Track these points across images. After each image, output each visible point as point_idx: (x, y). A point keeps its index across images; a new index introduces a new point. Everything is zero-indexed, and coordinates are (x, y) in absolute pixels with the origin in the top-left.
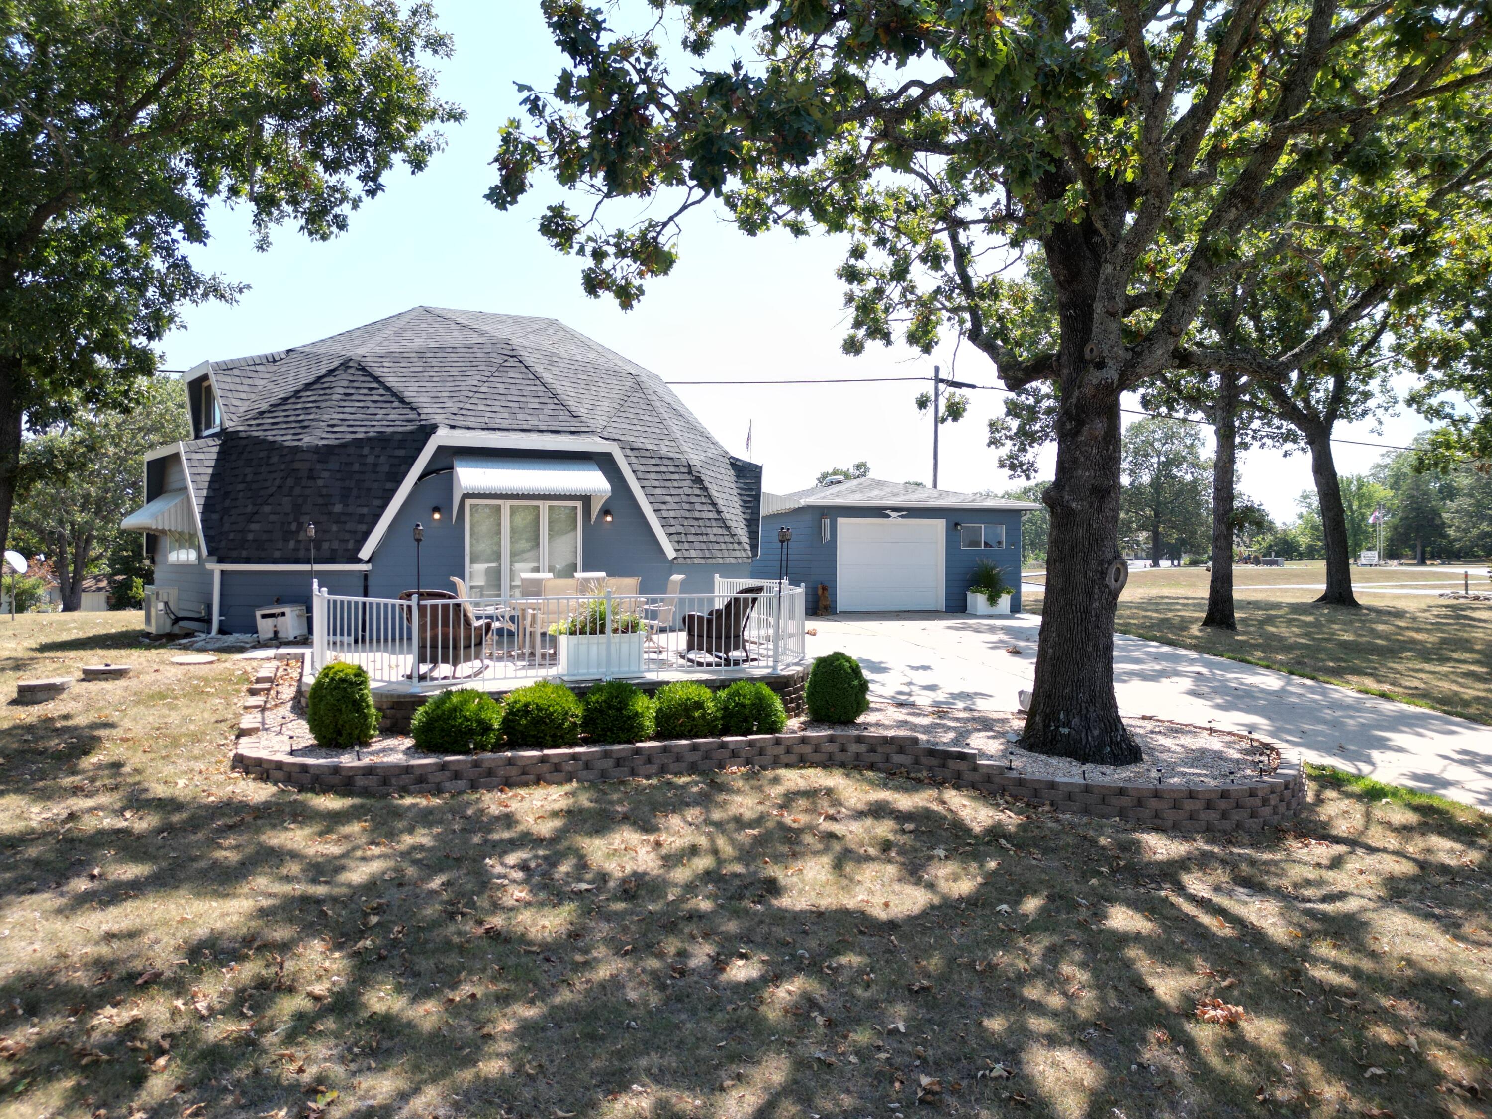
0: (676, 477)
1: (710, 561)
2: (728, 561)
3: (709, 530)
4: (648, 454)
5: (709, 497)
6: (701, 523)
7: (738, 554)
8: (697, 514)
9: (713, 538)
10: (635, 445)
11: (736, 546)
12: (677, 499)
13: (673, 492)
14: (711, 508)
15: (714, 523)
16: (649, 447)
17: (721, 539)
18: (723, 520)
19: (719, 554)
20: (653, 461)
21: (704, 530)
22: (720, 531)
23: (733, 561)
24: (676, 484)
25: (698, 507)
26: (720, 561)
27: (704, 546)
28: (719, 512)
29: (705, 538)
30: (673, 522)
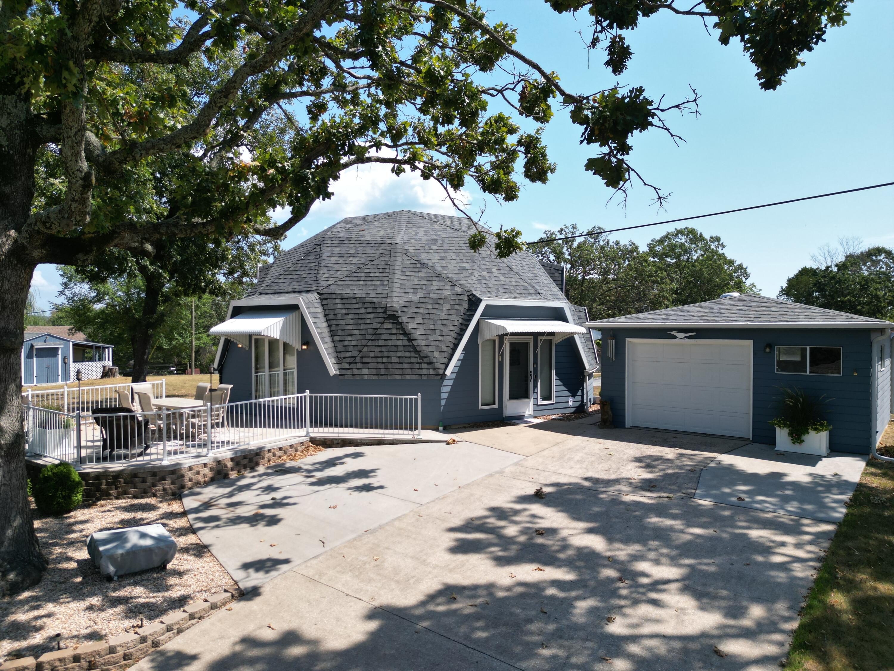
0: (372, 316)
1: (384, 377)
2: (408, 377)
3: (391, 354)
4: (354, 301)
5: (403, 329)
6: (384, 349)
7: (424, 372)
8: (381, 343)
9: (394, 360)
10: (346, 296)
11: (424, 366)
12: (363, 332)
13: (362, 327)
14: (401, 337)
15: (401, 348)
16: (357, 296)
17: (407, 360)
18: (414, 346)
19: (400, 372)
20: (357, 306)
21: (386, 354)
22: (407, 354)
23: (414, 377)
24: (368, 321)
25: (383, 337)
26: (398, 377)
27: (382, 366)
28: (410, 340)
29: (385, 360)
30: (351, 349)
